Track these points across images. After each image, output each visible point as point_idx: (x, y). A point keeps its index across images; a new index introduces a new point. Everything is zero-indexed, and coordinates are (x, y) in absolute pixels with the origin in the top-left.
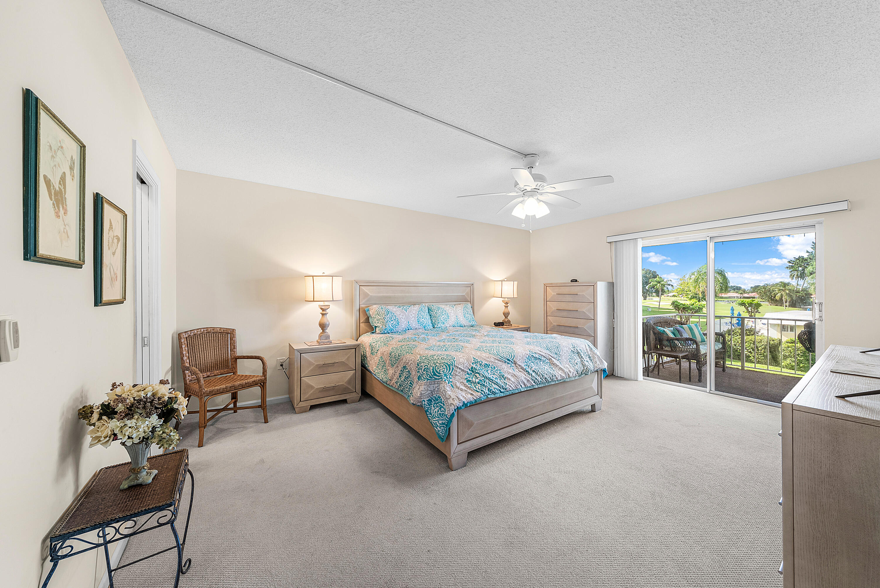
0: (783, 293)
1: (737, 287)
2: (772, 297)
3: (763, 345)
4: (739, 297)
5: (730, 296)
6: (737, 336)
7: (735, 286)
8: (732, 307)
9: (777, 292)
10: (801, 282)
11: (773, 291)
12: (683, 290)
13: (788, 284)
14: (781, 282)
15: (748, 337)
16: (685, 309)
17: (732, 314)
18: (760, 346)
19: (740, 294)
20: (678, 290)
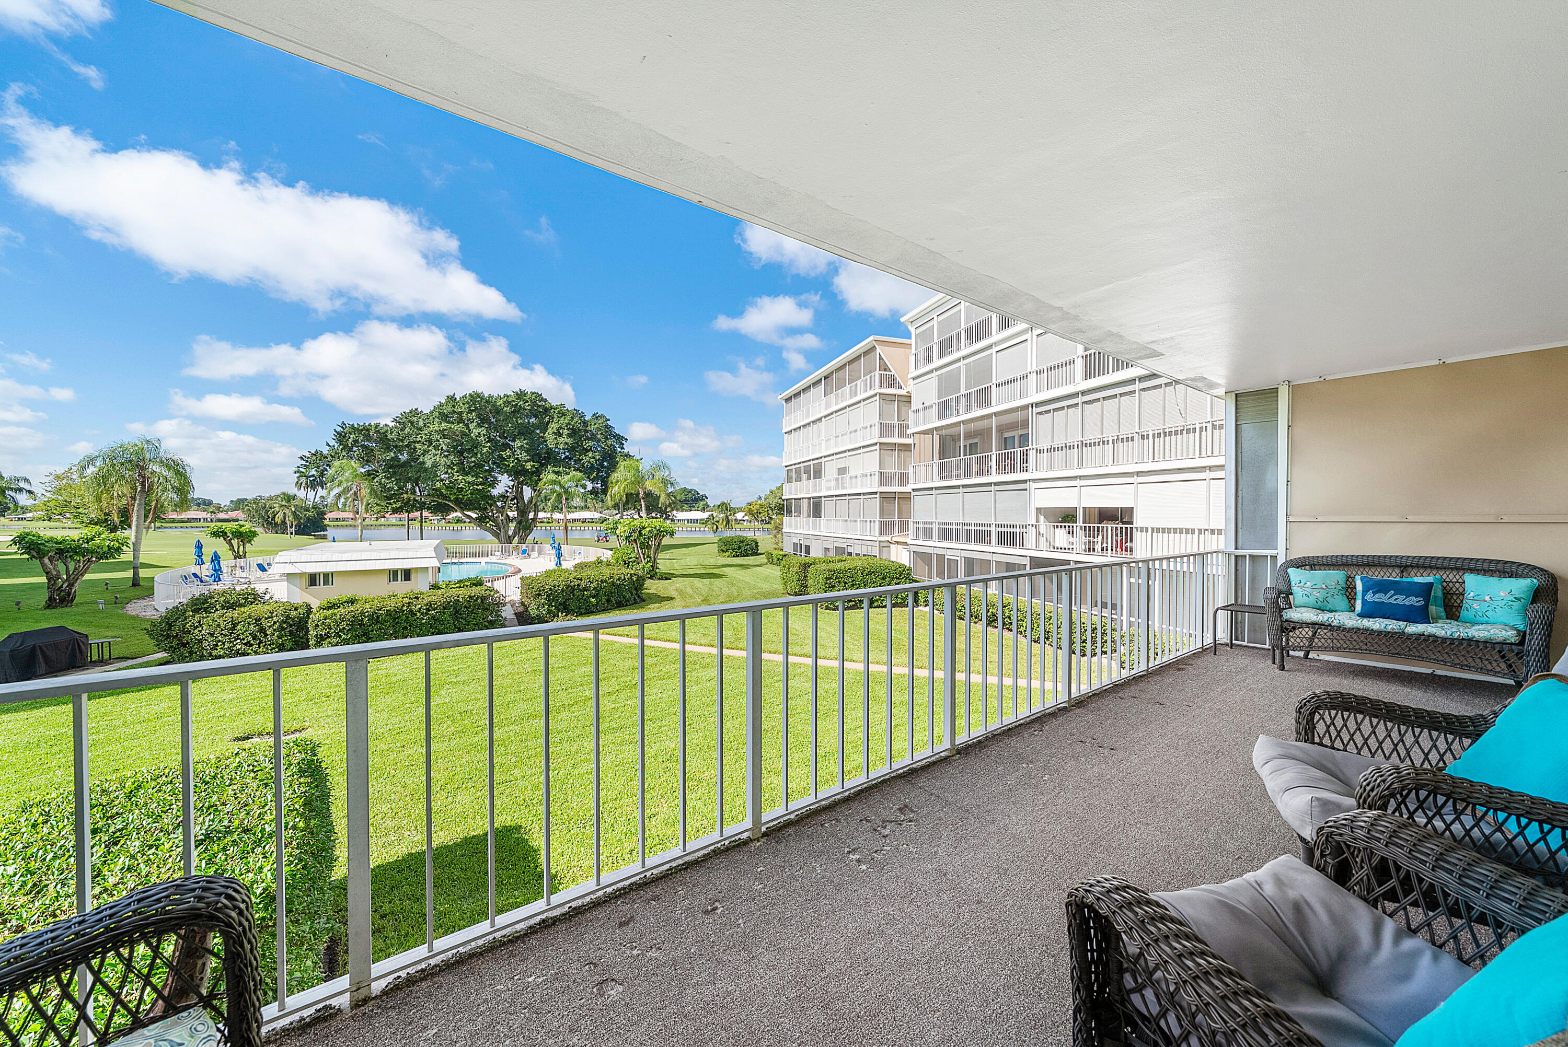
0: (287, 511)
1: (204, 500)
2: (269, 517)
3: (275, 623)
4: (209, 520)
5: (189, 516)
6: (217, 610)
7: (199, 499)
8: (199, 541)
9: (277, 509)
10: (311, 494)
11: (271, 508)
12: (67, 504)
13: (294, 497)
14: (283, 493)
15: (242, 609)
16: (64, 551)
17: (198, 556)
18: (269, 627)
19: (211, 512)
20: (51, 504)
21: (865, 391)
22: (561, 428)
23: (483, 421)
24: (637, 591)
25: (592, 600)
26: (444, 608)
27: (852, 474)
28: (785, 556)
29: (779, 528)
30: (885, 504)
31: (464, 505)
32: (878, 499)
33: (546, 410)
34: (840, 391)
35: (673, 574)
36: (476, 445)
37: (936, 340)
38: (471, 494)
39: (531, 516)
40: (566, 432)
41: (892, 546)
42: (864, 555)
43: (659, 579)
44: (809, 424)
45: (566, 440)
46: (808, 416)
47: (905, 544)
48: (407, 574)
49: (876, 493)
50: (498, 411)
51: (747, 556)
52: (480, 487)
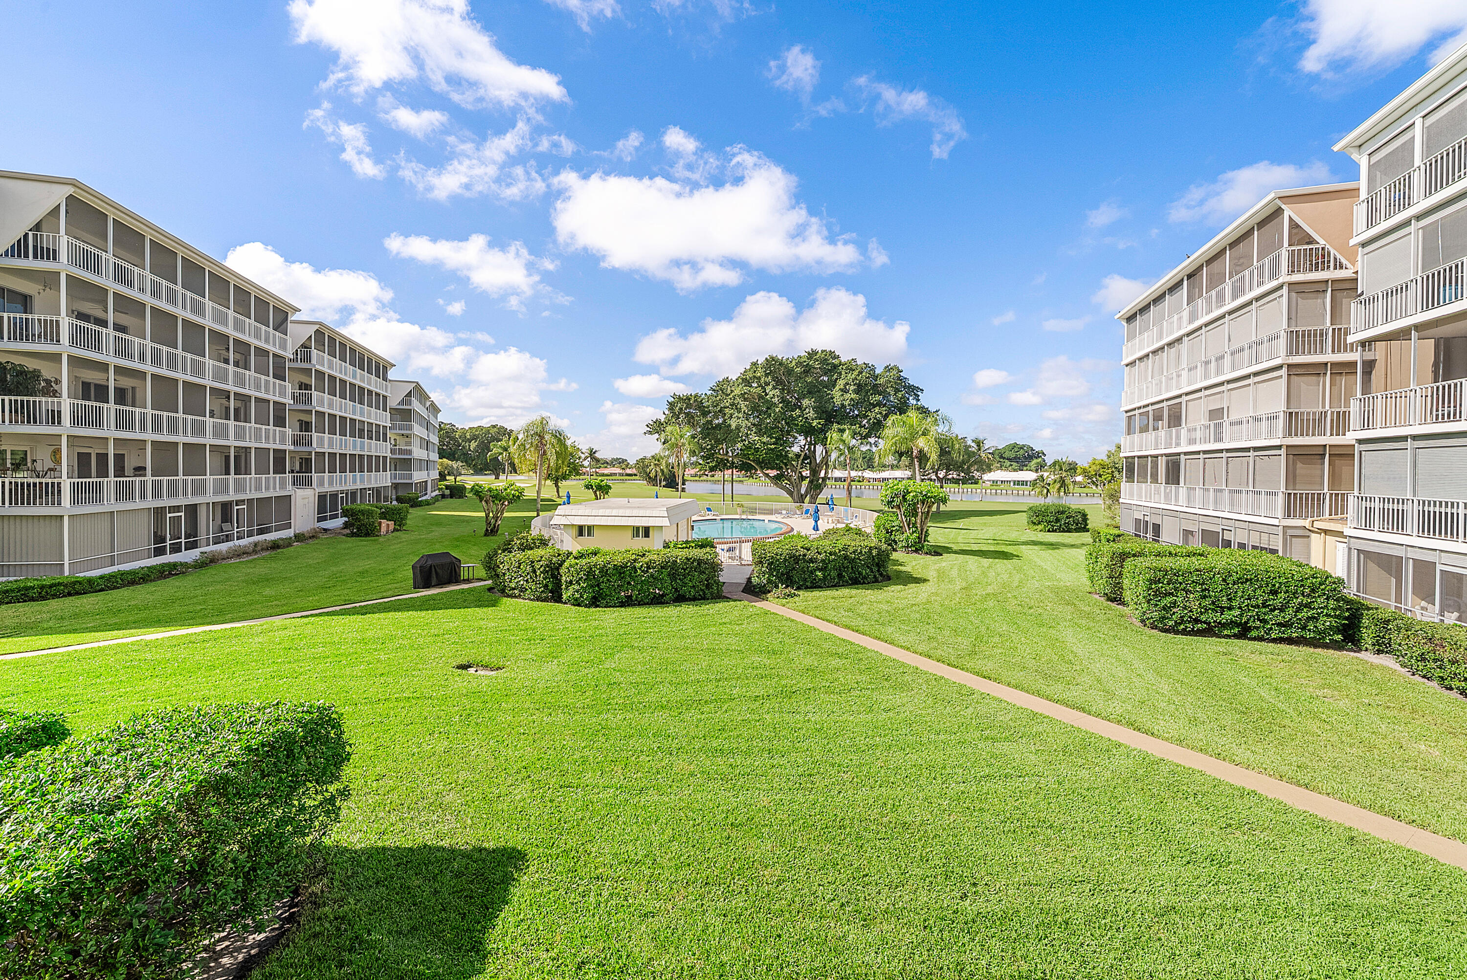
0: (658, 469)
21: (1260, 284)
22: (847, 384)
23: (778, 382)
24: (879, 568)
25: (818, 573)
26: (662, 568)
27: (1234, 417)
28: (1119, 536)
29: (1114, 496)
30: (1299, 465)
31: (764, 464)
32: (1283, 459)
33: (835, 367)
34: (1214, 293)
35: (950, 548)
36: (770, 405)
37: (1417, 162)
38: (766, 454)
39: (822, 474)
40: (852, 388)
41: (1313, 535)
42: (1254, 547)
43: (927, 553)
44: (1162, 348)
45: (853, 396)
46: (1161, 337)
47: (1340, 534)
48: (647, 532)
49: (1279, 447)
50: (789, 372)
51: (1069, 531)
52: (773, 446)
